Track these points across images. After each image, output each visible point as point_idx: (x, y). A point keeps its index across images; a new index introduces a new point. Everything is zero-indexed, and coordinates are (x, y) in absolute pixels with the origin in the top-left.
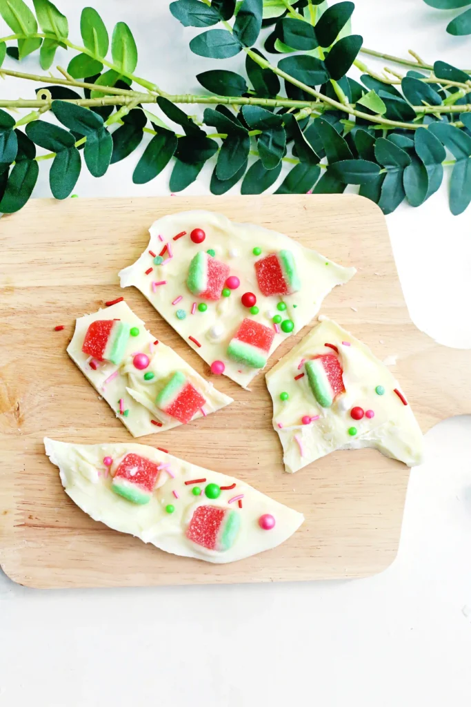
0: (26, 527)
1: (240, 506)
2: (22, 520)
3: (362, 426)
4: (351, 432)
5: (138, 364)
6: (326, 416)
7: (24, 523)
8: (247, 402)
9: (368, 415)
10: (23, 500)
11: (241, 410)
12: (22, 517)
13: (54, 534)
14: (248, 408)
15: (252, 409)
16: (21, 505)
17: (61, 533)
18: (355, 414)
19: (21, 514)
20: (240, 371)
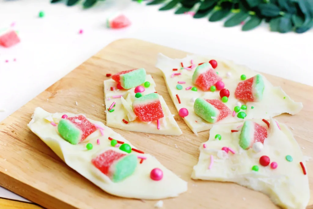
0: (6, 134)
1: (141, 162)
2: (7, 131)
3: (264, 171)
4: (254, 169)
5: (137, 90)
6: (240, 154)
7: (6, 132)
8: (190, 139)
9: (273, 166)
10: (18, 124)
11: (183, 141)
12: (8, 129)
13: (17, 143)
14: (188, 142)
15: (191, 143)
16: (14, 125)
17: (21, 145)
18: (264, 161)
19: (10, 128)
20: (196, 122)
